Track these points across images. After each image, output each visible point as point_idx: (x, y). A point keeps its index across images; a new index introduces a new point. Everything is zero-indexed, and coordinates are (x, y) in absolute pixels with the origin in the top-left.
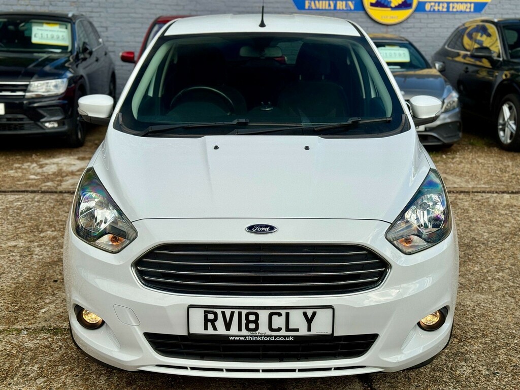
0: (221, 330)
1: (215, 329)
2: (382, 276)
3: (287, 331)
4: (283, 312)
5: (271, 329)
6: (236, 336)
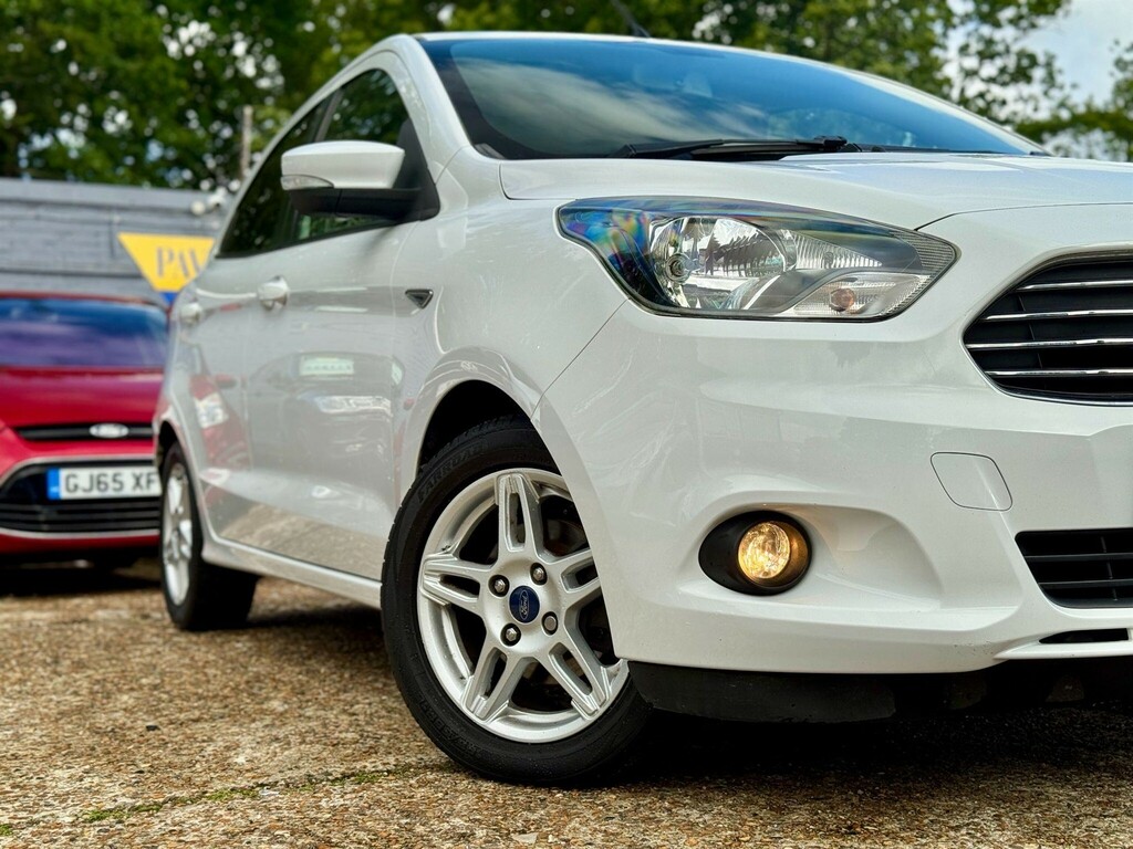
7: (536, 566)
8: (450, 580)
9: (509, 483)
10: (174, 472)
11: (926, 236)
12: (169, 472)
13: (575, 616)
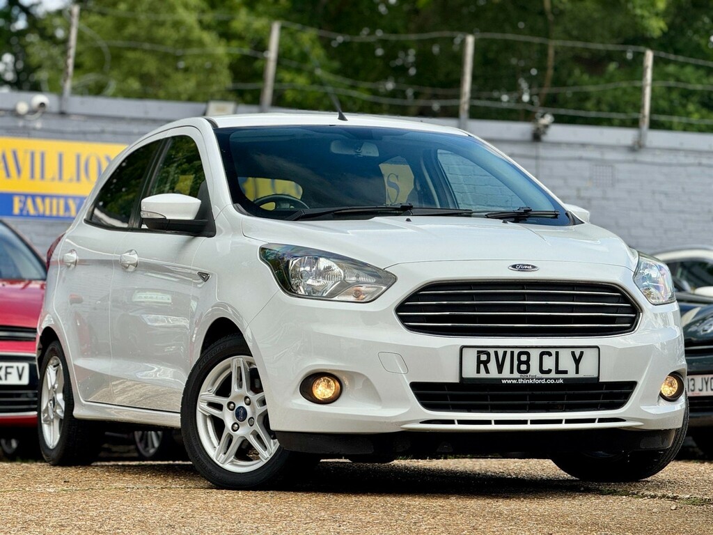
0: (494, 373)
1: (487, 371)
2: (633, 323)
3: (556, 373)
4: (553, 351)
5: (542, 371)
6: (508, 379)
7: (247, 397)
8: (211, 404)
9: (237, 362)
10: (51, 362)
11: (387, 272)
12: (48, 362)
13: (262, 418)
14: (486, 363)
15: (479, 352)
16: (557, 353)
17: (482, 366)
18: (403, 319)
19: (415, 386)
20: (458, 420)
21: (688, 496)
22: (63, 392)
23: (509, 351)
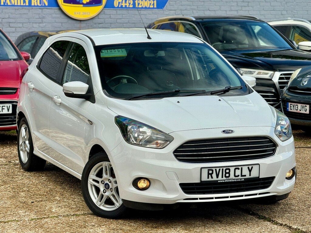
0: (215, 178)
1: (212, 178)
2: (274, 151)
3: (241, 176)
4: (240, 167)
5: (235, 176)
6: (221, 180)
7: (109, 180)
8: (94, 180)
10: (23, 125)
11: (170, 135)
12: (22, 125)
13: (116, 189)
14: (211, 174)
15: (208, 170)
16: (242, 168)
17: (210, 175)
18: (176, 156)
19: (181, 185)
20: (199, 198)
21: (296, 227)
22: (29, 140)
23: (221, 169)
